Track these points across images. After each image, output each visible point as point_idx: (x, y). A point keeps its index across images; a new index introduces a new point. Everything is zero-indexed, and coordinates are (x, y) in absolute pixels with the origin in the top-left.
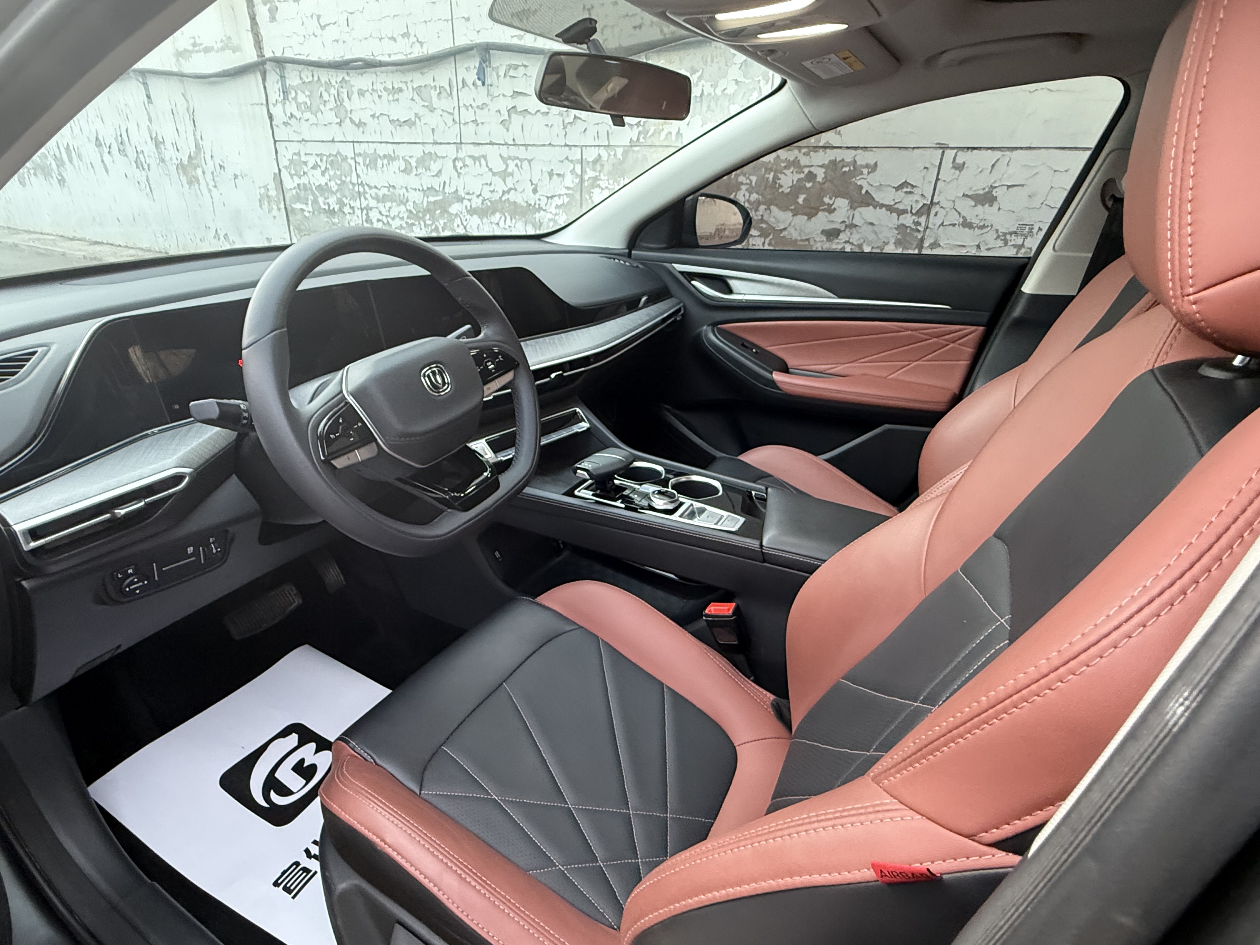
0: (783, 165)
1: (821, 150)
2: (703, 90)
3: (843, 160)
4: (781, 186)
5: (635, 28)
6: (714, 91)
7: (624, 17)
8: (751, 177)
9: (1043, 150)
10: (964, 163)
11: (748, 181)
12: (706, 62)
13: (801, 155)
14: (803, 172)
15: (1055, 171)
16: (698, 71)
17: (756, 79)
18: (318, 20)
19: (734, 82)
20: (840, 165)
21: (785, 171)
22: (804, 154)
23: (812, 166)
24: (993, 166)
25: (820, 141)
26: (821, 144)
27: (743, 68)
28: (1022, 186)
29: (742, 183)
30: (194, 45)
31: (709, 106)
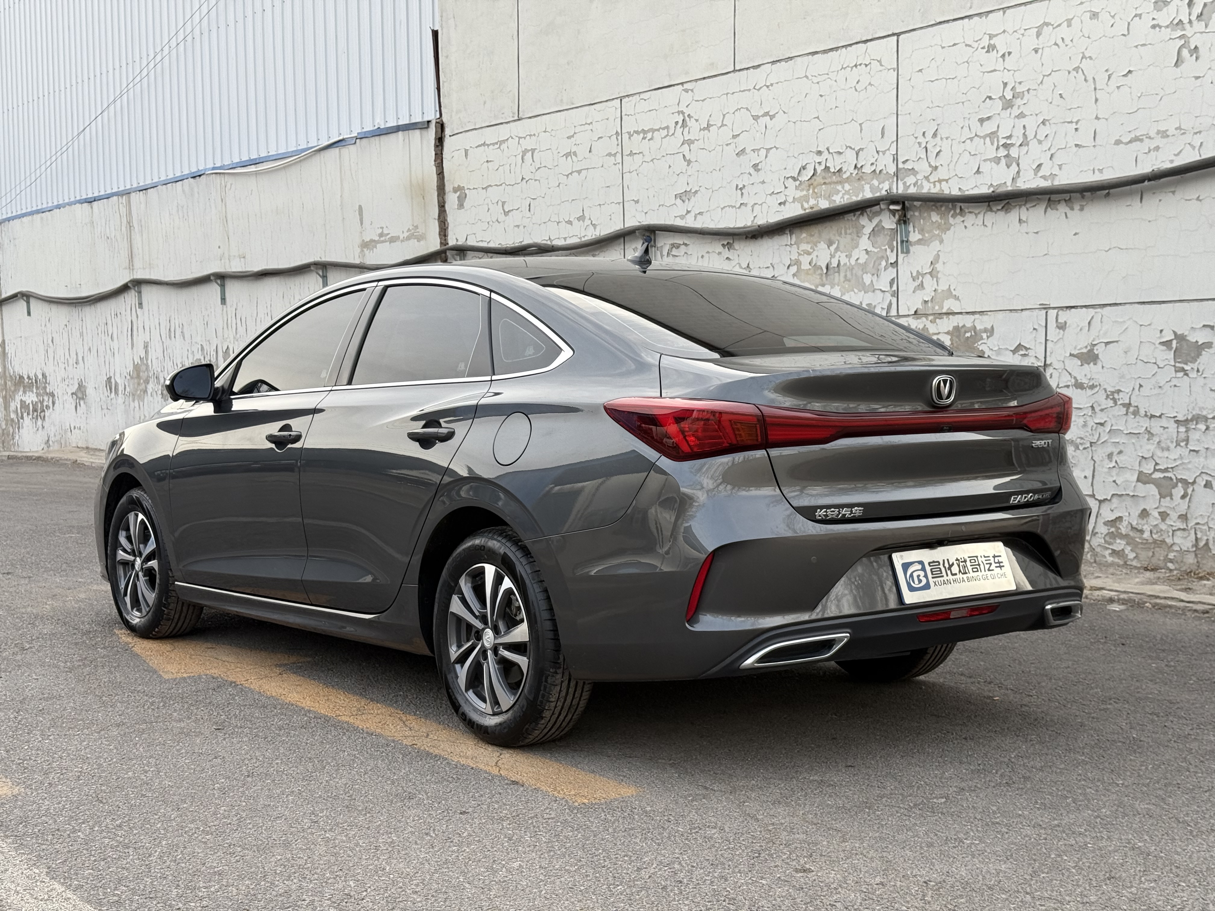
1: (945, 317)
2: (839, 261)
3: (964, 326)
5: (780, 204)
6: (849, 261)
7: (770, 195)
9: (1127, 306)
10: (1066, 323)
12: (841, 233)
13: (929, 322)
15: (1141, 325)
16: (835, 243)
17: (883, 248)
18: (503, 206)
19: (865, 252)
20: (963, 330)
22: (931, 321)
23: (939, 333)
24: (1089, 323)
25: (943, 308)
26: (944, 311)
27: (871, 238)
28: (1117, 342)
30: (381, 235)
31: (846, 276)
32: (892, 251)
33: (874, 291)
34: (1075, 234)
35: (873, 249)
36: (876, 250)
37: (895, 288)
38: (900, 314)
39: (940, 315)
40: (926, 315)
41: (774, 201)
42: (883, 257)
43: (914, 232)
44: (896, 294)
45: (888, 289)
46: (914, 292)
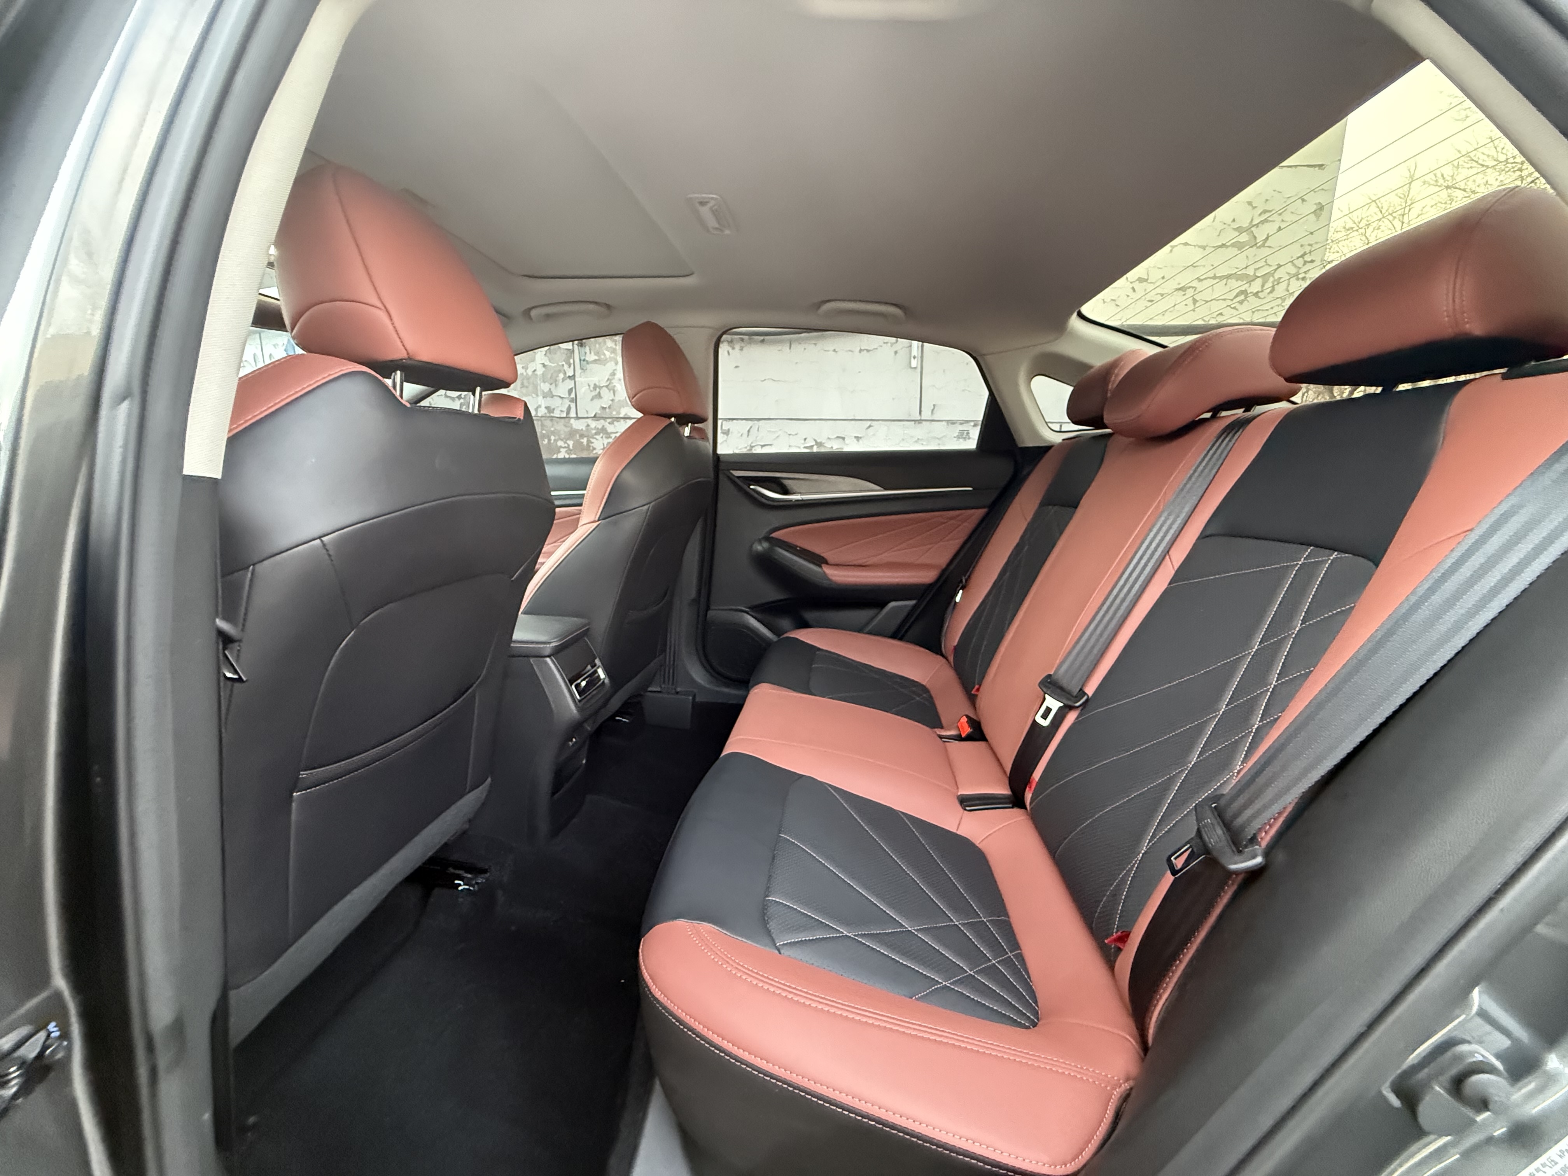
0: (594, 432)
1: (622, 420)
4: (594, 449)
6: (526, 371)
8: (568, 442)
9: (778, 420)
10: (729, 430)
11: (566, 445)
13: (607, 423)
14: (611, 437)
15: (790, 435)
17: (560, 364)
19: (542, 365)
21: (595, 436)
22: (609, 423)
24: (749, 431)
25: (620, 414)
26: (621, 416)
27: (548, 354)
28: (771, 445)
29: (561, 447)
32: (570, 366)
33: (552, 397)
34: (737, 367)
35: (550, 364)
36: (553, 365)
37: (573, 395)
38: (579, 416)
39: (618, 419)
40: (605, 419)
42: (560, 371)
43: (590, 353)
44: (575, 401)
45: (567, 396)
46: (592, 400)
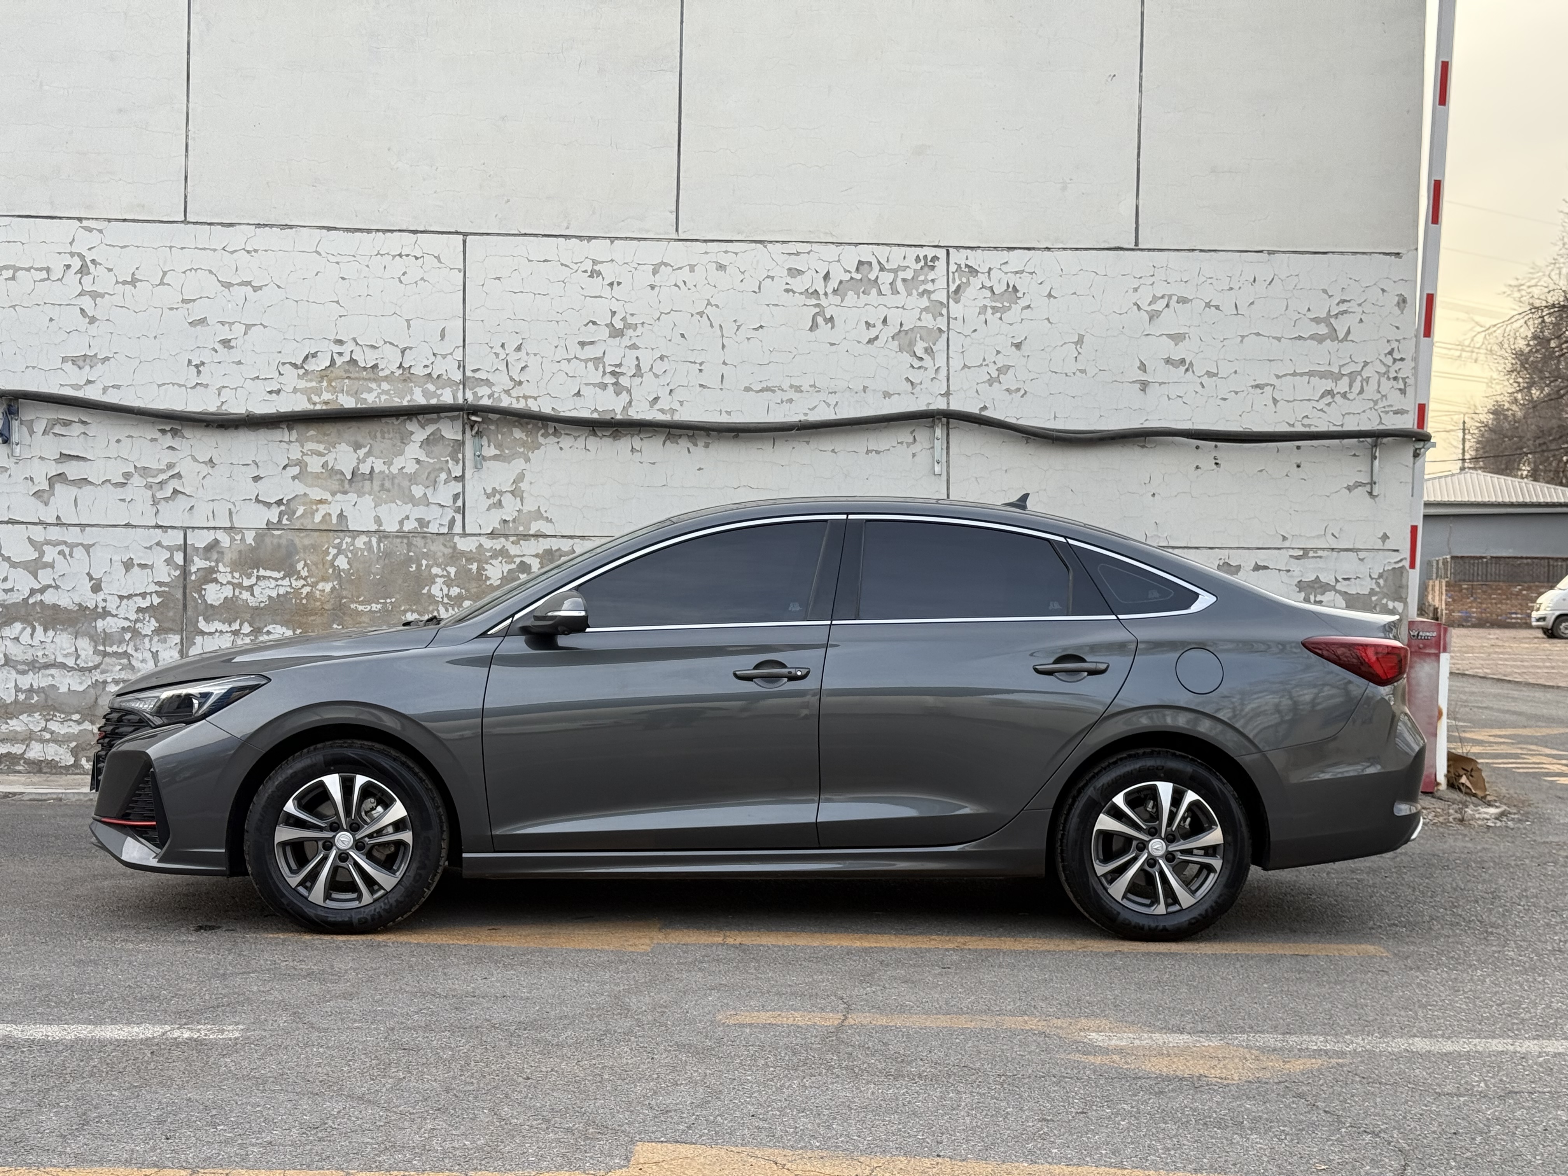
0: (488, 554)
1: (532, 539)
2: (372, 467)
3: (559, 549)
4: (488, 578)
5: (270, 392)
6: (388, 468)
7: (253, 379)
8: (448, 568)
11: (445, 573)
12: (375, 437)
13: (509, 543)
14: (515, 563)
16: (365, 447)
17: (443, 459)
19: (414, 461)
20: (557, 553)
21: (491, 561)
22: (512, 543)
23: (524, 555)
25: (529, 530)
26: (532, 532)
27: (424, 446)
29: (437, 576)
31: (382, 485)
32: (457, 463)
33: (428, 505)
34: (700, 469)
35: (428, 460)
36: (432, 461)
37: (460, 503)
38: (468, 532)
39: (526, 537)
40: (506, 536)
41: (261, 388)
42: (442, 469)
43: (489, 446)
44: (462, 510)
45: (450, 503)
46: (488, 510)
